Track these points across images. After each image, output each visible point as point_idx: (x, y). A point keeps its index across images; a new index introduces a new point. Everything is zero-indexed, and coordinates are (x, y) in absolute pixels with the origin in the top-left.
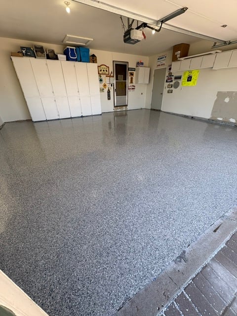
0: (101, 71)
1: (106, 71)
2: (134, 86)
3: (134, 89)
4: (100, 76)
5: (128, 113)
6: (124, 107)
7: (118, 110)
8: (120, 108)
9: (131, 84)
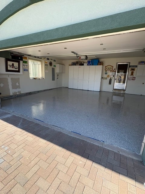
0: (107, 68)
1: (111, 68)
2: (135, 78)
3: (134, 79)
4: (106, 71)
5: (125, 95)
6: (123, 91)
7: (116, 92)
8: (118, 91)
9: (132, 76)
